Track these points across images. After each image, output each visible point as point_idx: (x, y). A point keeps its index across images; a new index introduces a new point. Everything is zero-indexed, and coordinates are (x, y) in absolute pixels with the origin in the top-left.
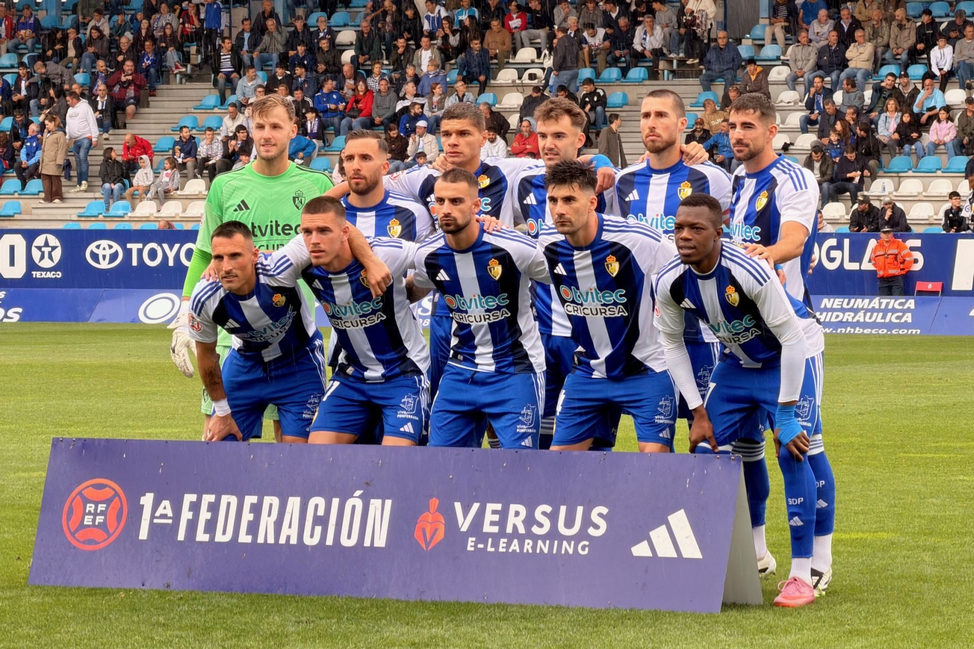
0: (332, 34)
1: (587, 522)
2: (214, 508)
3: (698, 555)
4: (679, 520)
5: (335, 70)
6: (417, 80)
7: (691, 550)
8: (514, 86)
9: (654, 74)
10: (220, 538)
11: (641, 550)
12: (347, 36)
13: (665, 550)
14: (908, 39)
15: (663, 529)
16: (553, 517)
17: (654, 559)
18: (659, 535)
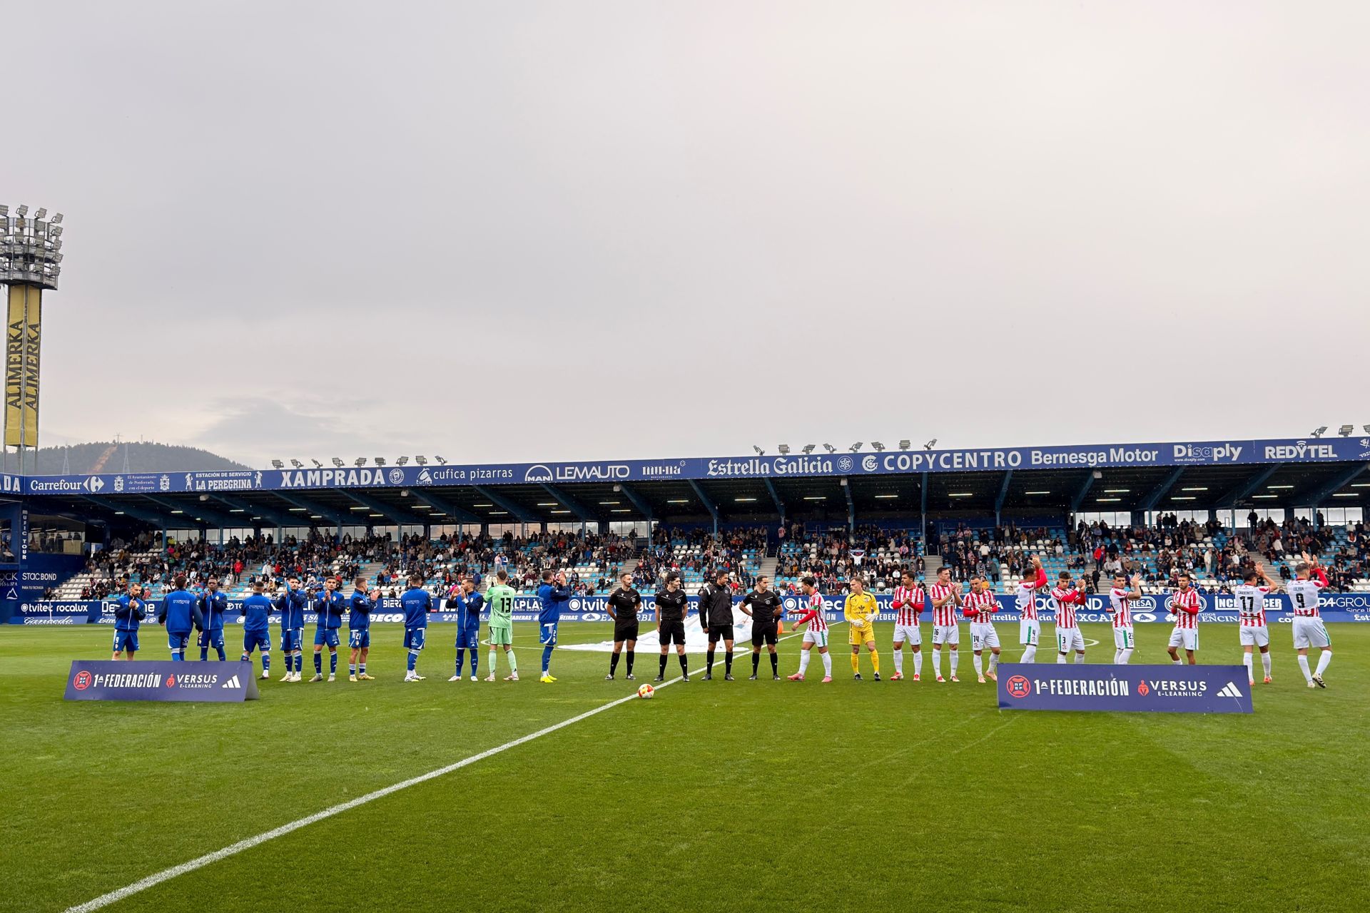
0: (292, 553)
1: (212, 679)
2: (114, 678)
3: (239, 687)
4: (235, 678)
5: (293, 562)
6: (312, 563)
7: (238, 686)
8: (337, 564)
9: (371, 561)
10: (115, 686)
11: (225, 686)
12: (296, 552)
13: (231, 686)
14: (432, 553)
15: (231, 681)
16: (203, 678)
17: (228, 688)
18: (230, 682)
